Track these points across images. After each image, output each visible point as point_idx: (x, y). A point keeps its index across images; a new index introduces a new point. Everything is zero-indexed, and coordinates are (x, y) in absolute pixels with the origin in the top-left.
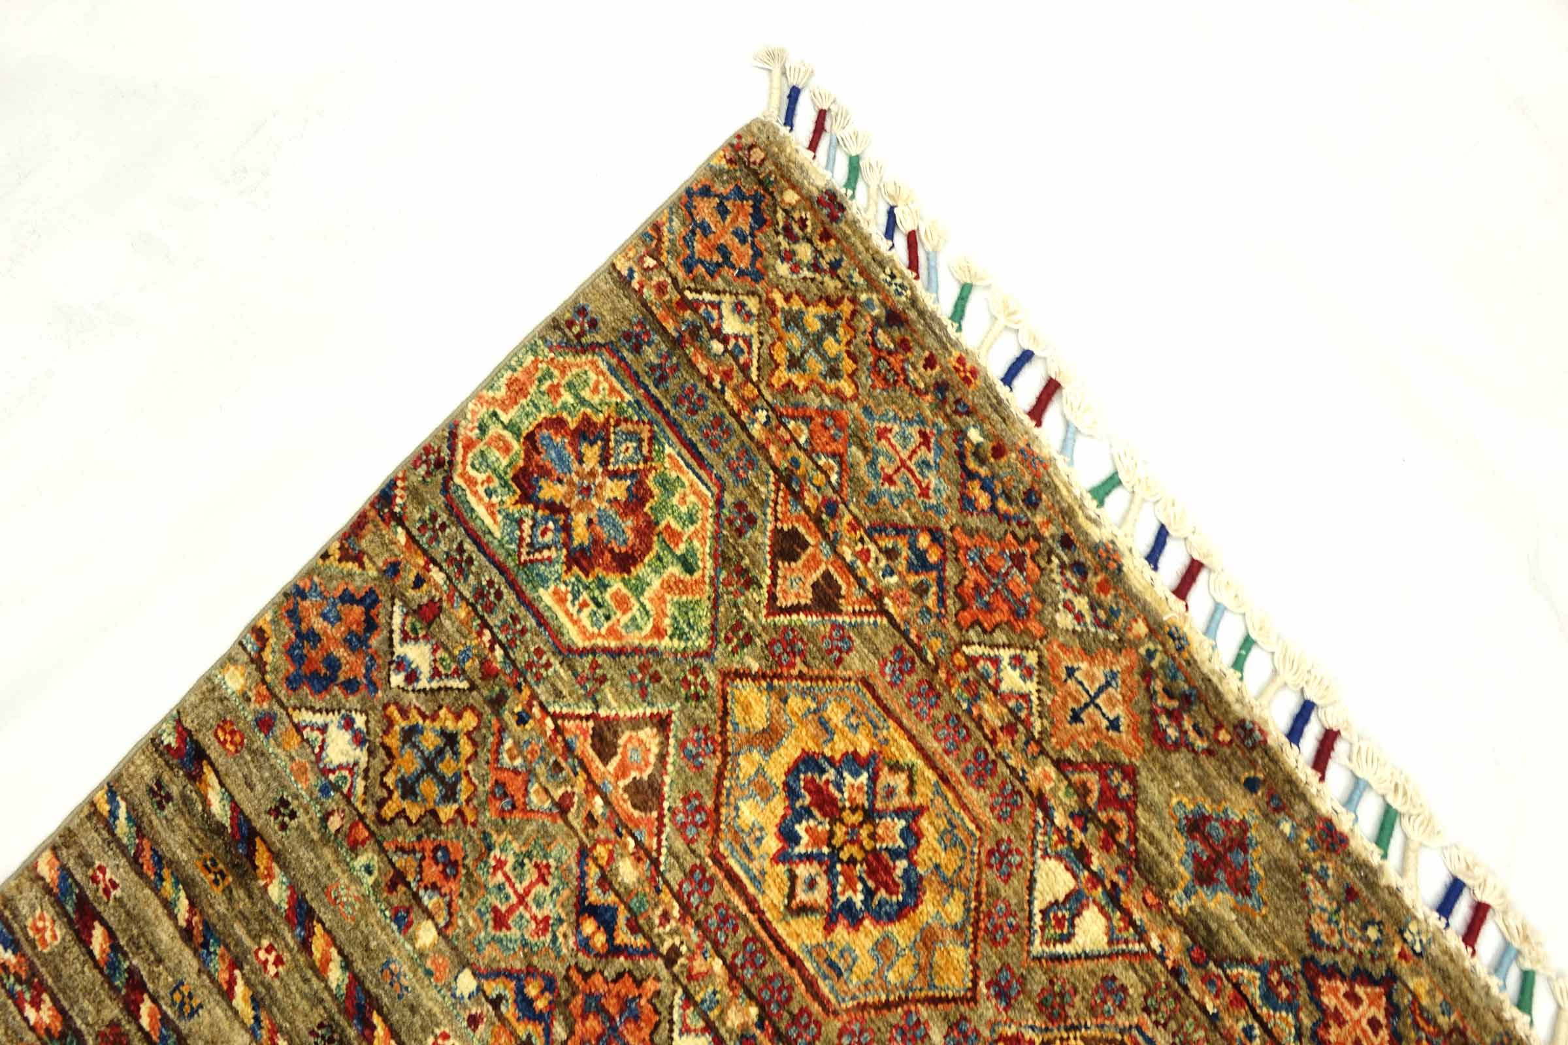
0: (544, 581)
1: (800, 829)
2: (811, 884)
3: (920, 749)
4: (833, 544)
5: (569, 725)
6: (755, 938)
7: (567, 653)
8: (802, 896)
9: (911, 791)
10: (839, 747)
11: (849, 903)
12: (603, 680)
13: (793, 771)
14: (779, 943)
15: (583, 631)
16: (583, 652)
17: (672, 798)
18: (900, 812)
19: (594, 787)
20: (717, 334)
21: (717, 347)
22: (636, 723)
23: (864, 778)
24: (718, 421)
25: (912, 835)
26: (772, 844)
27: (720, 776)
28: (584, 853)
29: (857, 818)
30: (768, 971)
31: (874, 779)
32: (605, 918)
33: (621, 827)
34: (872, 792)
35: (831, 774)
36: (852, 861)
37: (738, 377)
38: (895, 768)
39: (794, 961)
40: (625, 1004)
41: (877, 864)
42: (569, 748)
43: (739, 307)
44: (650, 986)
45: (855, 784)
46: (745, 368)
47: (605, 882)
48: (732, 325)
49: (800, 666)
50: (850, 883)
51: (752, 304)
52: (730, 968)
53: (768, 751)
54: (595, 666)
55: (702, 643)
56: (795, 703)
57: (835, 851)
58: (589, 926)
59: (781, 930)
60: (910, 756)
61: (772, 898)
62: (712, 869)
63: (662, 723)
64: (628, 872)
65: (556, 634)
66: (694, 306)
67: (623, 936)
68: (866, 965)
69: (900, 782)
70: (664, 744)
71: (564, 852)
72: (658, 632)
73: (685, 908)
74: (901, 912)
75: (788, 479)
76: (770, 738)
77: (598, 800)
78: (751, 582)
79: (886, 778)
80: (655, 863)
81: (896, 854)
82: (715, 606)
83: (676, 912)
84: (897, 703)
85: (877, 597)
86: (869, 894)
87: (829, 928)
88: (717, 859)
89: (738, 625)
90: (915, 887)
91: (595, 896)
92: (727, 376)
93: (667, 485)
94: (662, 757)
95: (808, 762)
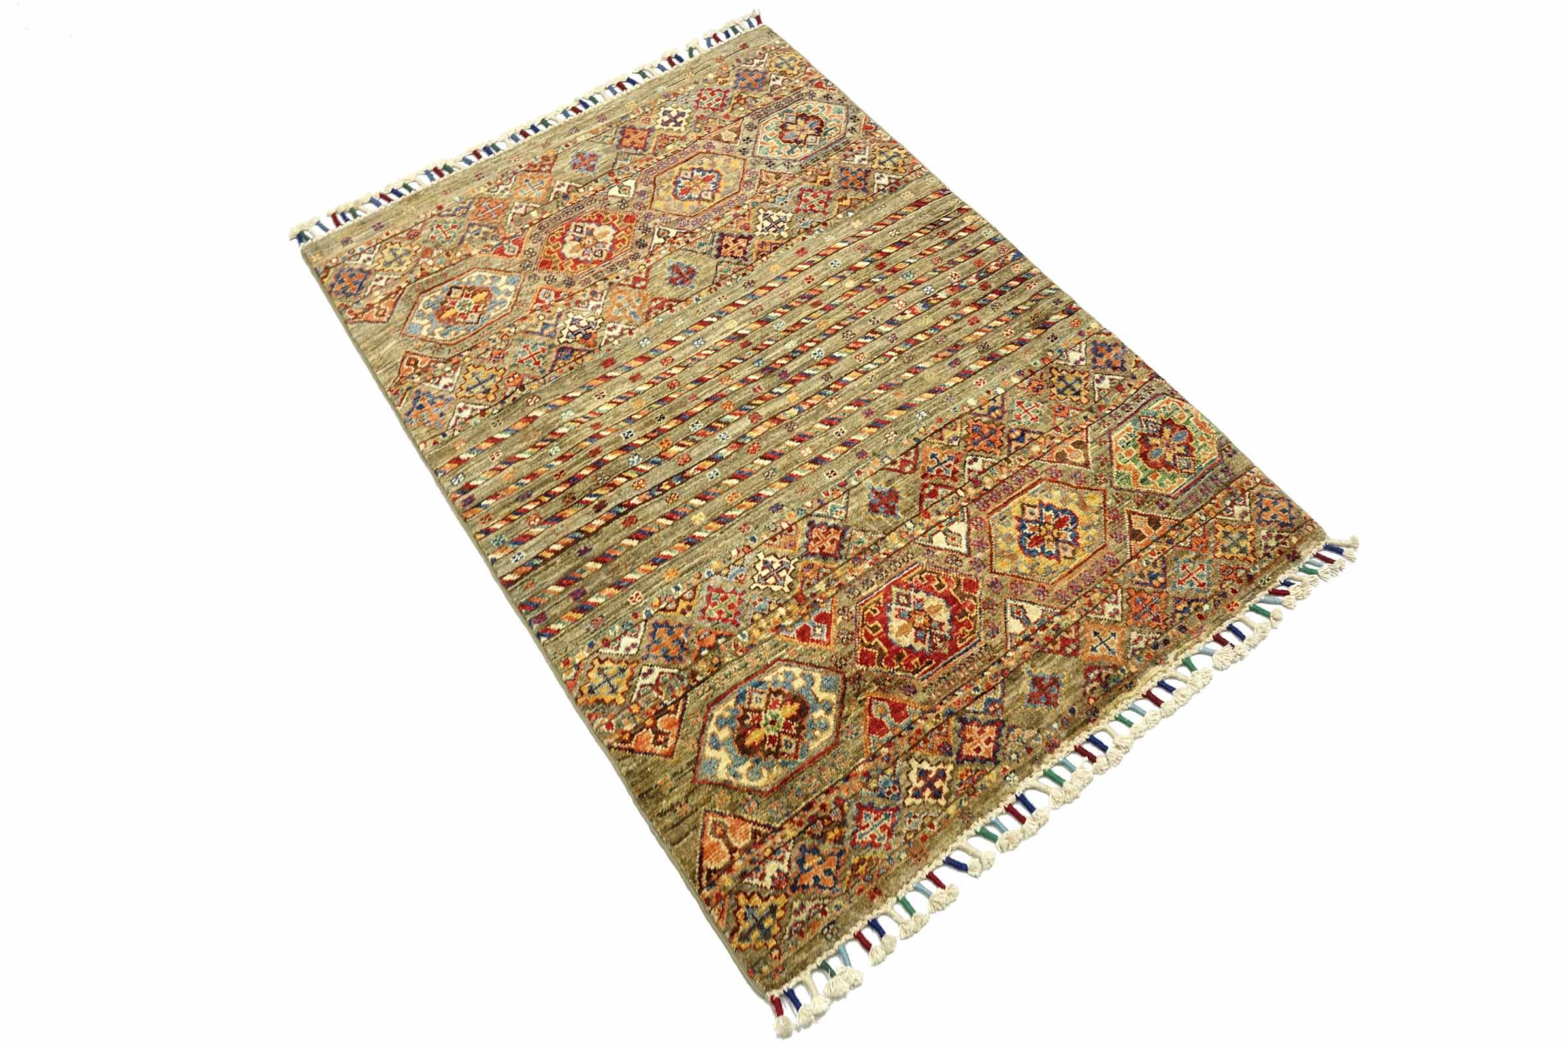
0: (1134, 424)
1: (1051, 512)
2: (1032, 514)
3: (1081, 564)
4: (1156, 541)
5: (1084, 433)
6: (1013, 491)
7: (1109, 433)
8: (1028, 509)
9: (1065, 557)
10: (1081, 532)
11: (1025, 527)
12: (1101, 445)
13: (1071, 513)
14: (1012, 499)
15: (1118, 438)
16: (1110, 437)
17: (1061, 466)
18: (1058, 551)
19: (1064, 440)
20: (1233, 504)
21: (1228, 503)
22: (1086, 455)
23: (1070, 540)
24: (1199, 500)
25: (1050, 556)
26: (1046, 501)
27: (1069, 485)
28: (1041, 434)
29: (1056, 535)
30: (1003, 494)
31: (1069, 543)
32: (1020, 438)
33: (1050, 448)
34: (1064, 542)
35: (1071, 527)
36: (1040, 531)
37: (1217, 510)
38: (1074, 552)
39: (1006, 504)
40: (993, 442)
41: (1039, 540)
42: (1076, 432)
43: (1245, 513)
44: (998, 452)
45: (1067, 535)
46: (1221, 513)
47: (1032, 440)
48: (1238, 509)
49: (1109, 521)
50: (1032, 529)
51: (1247, 519)
52: (1003, 481)
53: (1078, 505)
54: (1105, 442)
55: (1115, 484)
56: (1096, 517)
57: (1043, 524)
58: (1018, 433)
59: (1016, 500)
60: (1078, 560)
61: (1027, 498)
62: (1036, 478)
63: (1086, 465)
64: (1035, 449)
65: (1115, 429)
66: (1243, 495)
67: (1014, 444)
68: (1004, 530)
69: (1069, 554)
70: (1079, 465)
71: (1042, 427)
72: (1119, 467)
73: (1023, 467)
74: (1022, 548)
75: (1179, 525)
76: (1083, 506)
77: (1059, 441)
78: (1139, 505)
79: (1071, 548)
80: (1038, 459)
81: (1043, 548)
82: (1129, 491)
83: (1023, 464)
84: (1097, 557)
85: (1137, 556)
86: (1029, 536)
87: (1016, 518)
88: (1040, 480)
89: (1123, 499)
90: (1031, 554)
91: (1027, 436)
92: (1217, 506)
93: (1173, 477)
94: (1075, 464)
95: (1075, 520)
